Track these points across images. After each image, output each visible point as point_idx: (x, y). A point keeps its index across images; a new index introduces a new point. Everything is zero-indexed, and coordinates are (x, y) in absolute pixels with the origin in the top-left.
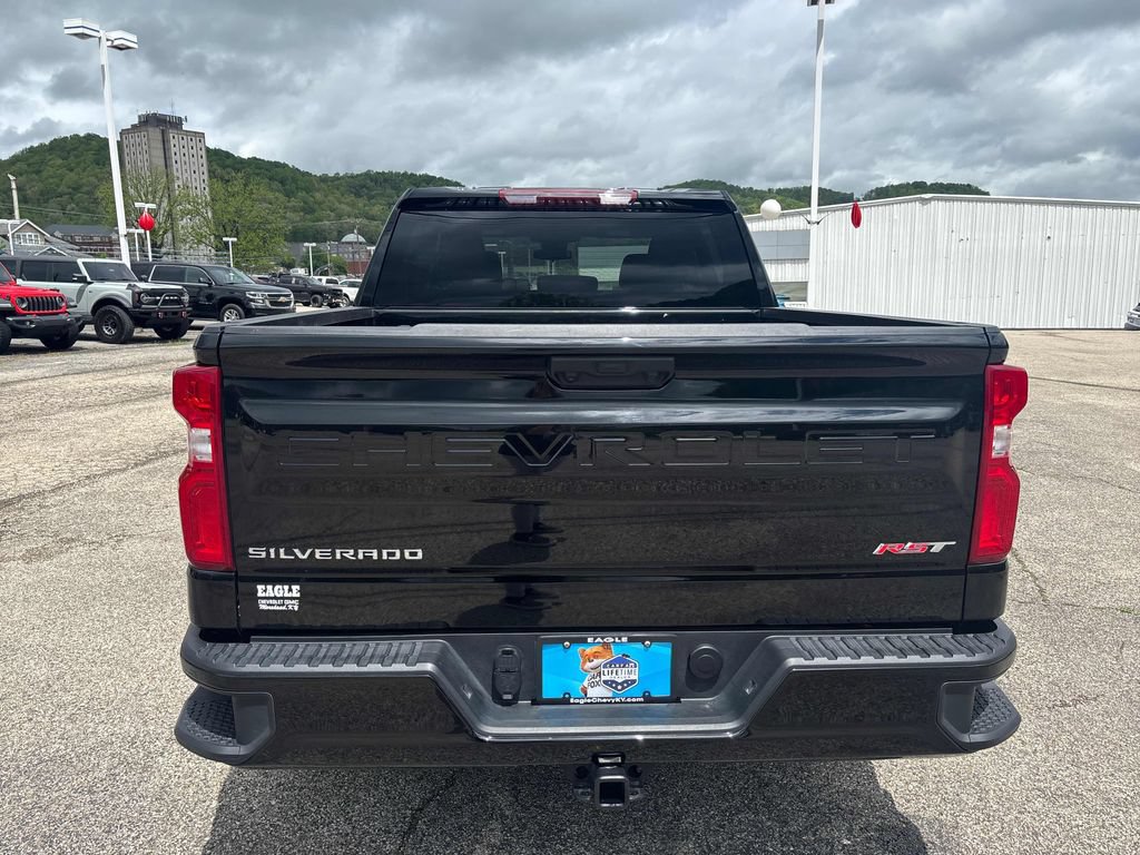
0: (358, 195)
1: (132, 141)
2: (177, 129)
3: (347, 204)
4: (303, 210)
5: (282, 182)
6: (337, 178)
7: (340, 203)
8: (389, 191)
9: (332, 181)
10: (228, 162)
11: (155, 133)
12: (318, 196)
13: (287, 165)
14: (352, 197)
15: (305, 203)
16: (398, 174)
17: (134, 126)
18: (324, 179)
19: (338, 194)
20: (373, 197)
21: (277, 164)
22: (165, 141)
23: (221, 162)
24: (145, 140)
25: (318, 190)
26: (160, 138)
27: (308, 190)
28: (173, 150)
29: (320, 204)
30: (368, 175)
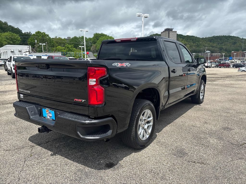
0: (210, 42)
1: (163, 34)
2: (171, 31)
3: (208, 44)
4: (197, 46)
5: (193, 40)
6: (206, 38)
7: (206, 44)
8: (219, 40)
9: (205, 39)
10: (182, 37)
11: (167, 32)
12: (201, 43)
13: (194, 36)
14: (209, 42)
15: (197, 44)
16: (222, 36)
17: (164, 31)
18: (203, 39)
19: (205, 42)
20: (214, 42)
21: (192, 36)
22: (169, 34)
23: (180, 37)
24: (165, 34)
25: (201, 41)
26: (168, 33)
27: (198, 41)
28: (170, 35)
29: (201, 44)
30: (214, 37)
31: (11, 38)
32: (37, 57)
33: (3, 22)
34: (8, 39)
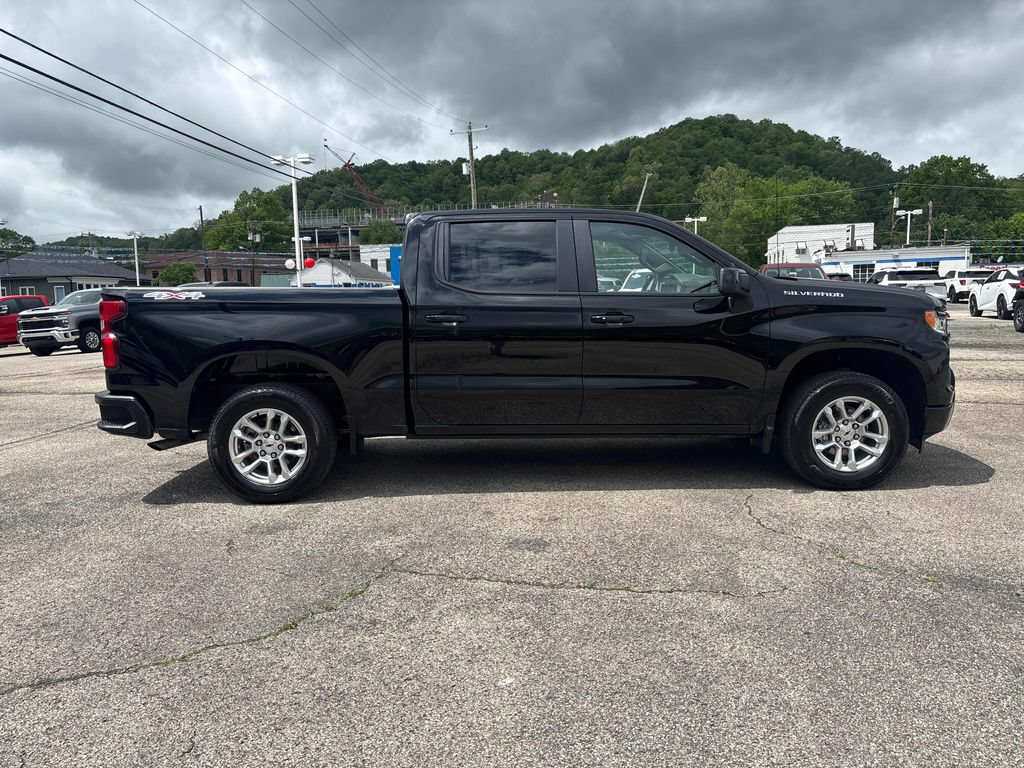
31: (816, 199)
32: (855, 267)
33: (826, 139)
34: (805, 205)
